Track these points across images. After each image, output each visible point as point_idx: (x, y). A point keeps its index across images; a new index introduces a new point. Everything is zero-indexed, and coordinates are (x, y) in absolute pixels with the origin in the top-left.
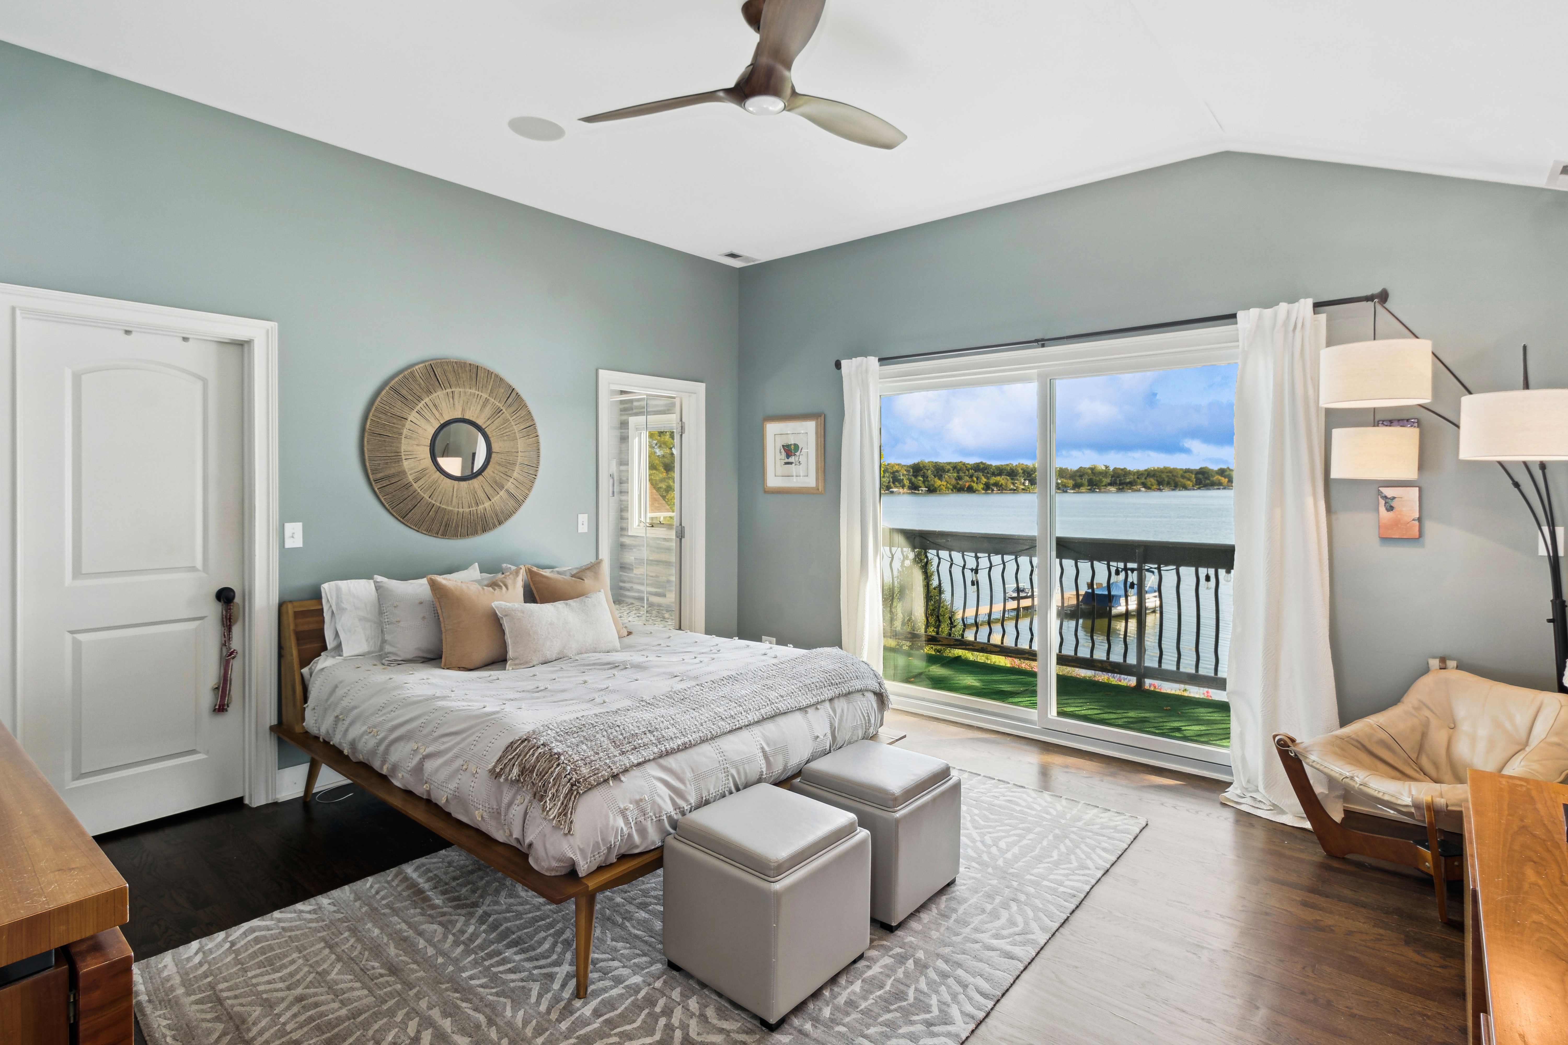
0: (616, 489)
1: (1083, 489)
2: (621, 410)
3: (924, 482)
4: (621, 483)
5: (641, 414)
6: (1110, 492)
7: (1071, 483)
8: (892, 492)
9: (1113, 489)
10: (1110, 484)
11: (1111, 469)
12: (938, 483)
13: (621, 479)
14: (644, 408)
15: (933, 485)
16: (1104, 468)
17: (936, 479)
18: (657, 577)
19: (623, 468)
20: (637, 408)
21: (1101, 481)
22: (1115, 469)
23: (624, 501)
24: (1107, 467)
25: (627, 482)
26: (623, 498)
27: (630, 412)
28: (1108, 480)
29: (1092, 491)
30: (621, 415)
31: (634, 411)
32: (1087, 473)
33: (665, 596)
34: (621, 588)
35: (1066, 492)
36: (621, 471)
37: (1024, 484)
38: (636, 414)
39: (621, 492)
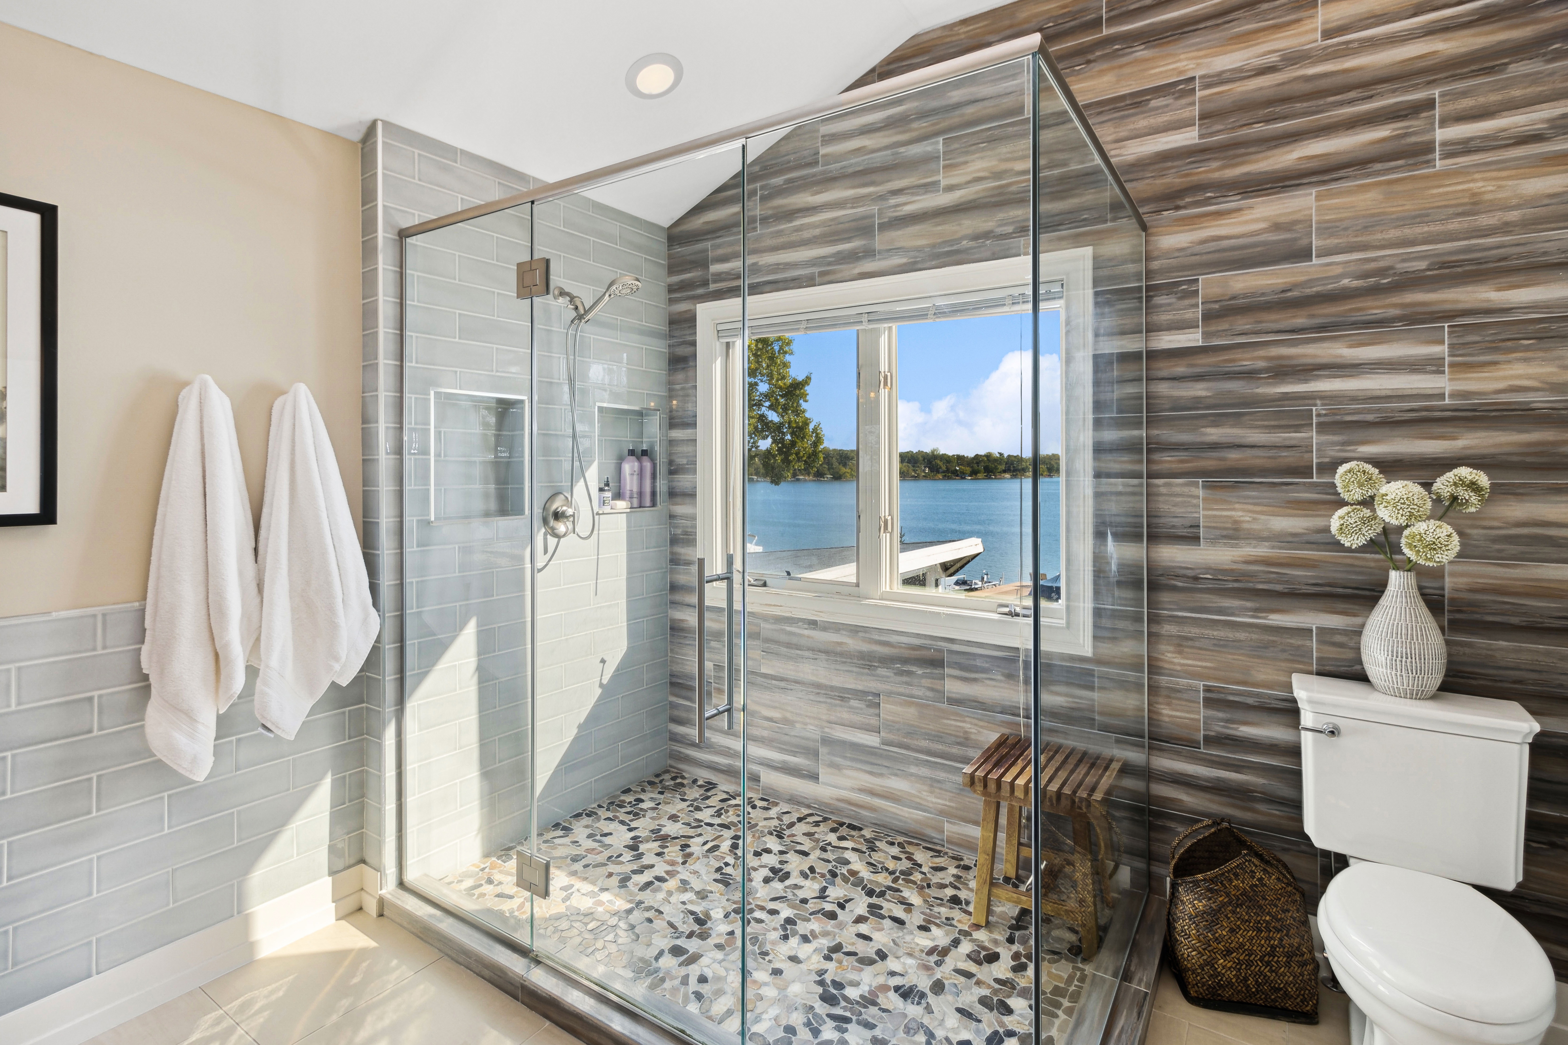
0: (662, 485)
1: (980, 476)
2: (671, 289)
3: (829, 469)
4: (671, 472)
5: (733, 292)
6: (1005, 478)
7: (968, 470)
8: (798, 480)
9: (1007, 476)
10: (1005, 471)
11: (1005, 456)
12: (843, 470)
13: (671, 462)
14: (739, 277)
15: (838, 473)
16: (998, 455)
17: (841, 466)
18: (786, 721)
19: (677, 434)
20: (719, 277)
21: (996, 468)
22: (1009, 456)
23: (683, 517)
24: (1001, 454)
25: (691, 467)
26: (680, 509)
27: (700, 291)
28: (1003, 467)
29: (988, 477)
30: (671, 301)
31: (713, 287)
32: (983, 460)
33: (814, 777)
34: (674, 738)
35: (964, 478)
36: (672, 442)
37: (924, 471)
38: (719, 295)
39: (673, 494)
